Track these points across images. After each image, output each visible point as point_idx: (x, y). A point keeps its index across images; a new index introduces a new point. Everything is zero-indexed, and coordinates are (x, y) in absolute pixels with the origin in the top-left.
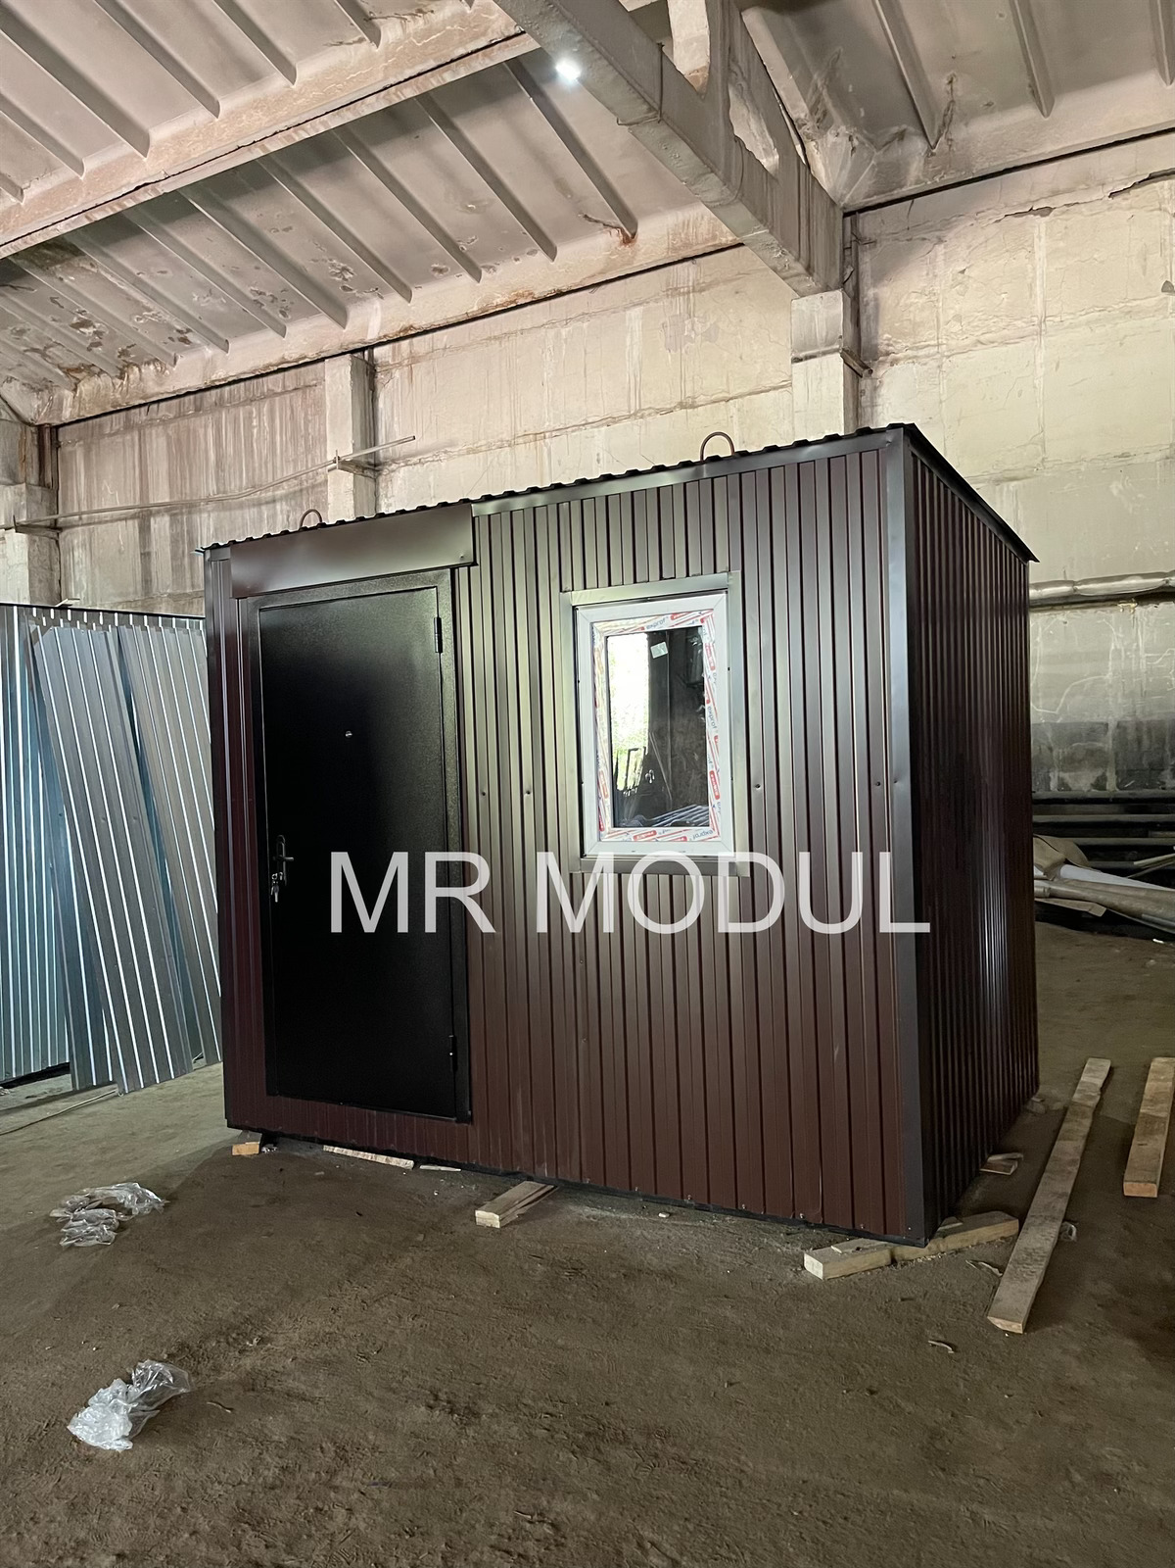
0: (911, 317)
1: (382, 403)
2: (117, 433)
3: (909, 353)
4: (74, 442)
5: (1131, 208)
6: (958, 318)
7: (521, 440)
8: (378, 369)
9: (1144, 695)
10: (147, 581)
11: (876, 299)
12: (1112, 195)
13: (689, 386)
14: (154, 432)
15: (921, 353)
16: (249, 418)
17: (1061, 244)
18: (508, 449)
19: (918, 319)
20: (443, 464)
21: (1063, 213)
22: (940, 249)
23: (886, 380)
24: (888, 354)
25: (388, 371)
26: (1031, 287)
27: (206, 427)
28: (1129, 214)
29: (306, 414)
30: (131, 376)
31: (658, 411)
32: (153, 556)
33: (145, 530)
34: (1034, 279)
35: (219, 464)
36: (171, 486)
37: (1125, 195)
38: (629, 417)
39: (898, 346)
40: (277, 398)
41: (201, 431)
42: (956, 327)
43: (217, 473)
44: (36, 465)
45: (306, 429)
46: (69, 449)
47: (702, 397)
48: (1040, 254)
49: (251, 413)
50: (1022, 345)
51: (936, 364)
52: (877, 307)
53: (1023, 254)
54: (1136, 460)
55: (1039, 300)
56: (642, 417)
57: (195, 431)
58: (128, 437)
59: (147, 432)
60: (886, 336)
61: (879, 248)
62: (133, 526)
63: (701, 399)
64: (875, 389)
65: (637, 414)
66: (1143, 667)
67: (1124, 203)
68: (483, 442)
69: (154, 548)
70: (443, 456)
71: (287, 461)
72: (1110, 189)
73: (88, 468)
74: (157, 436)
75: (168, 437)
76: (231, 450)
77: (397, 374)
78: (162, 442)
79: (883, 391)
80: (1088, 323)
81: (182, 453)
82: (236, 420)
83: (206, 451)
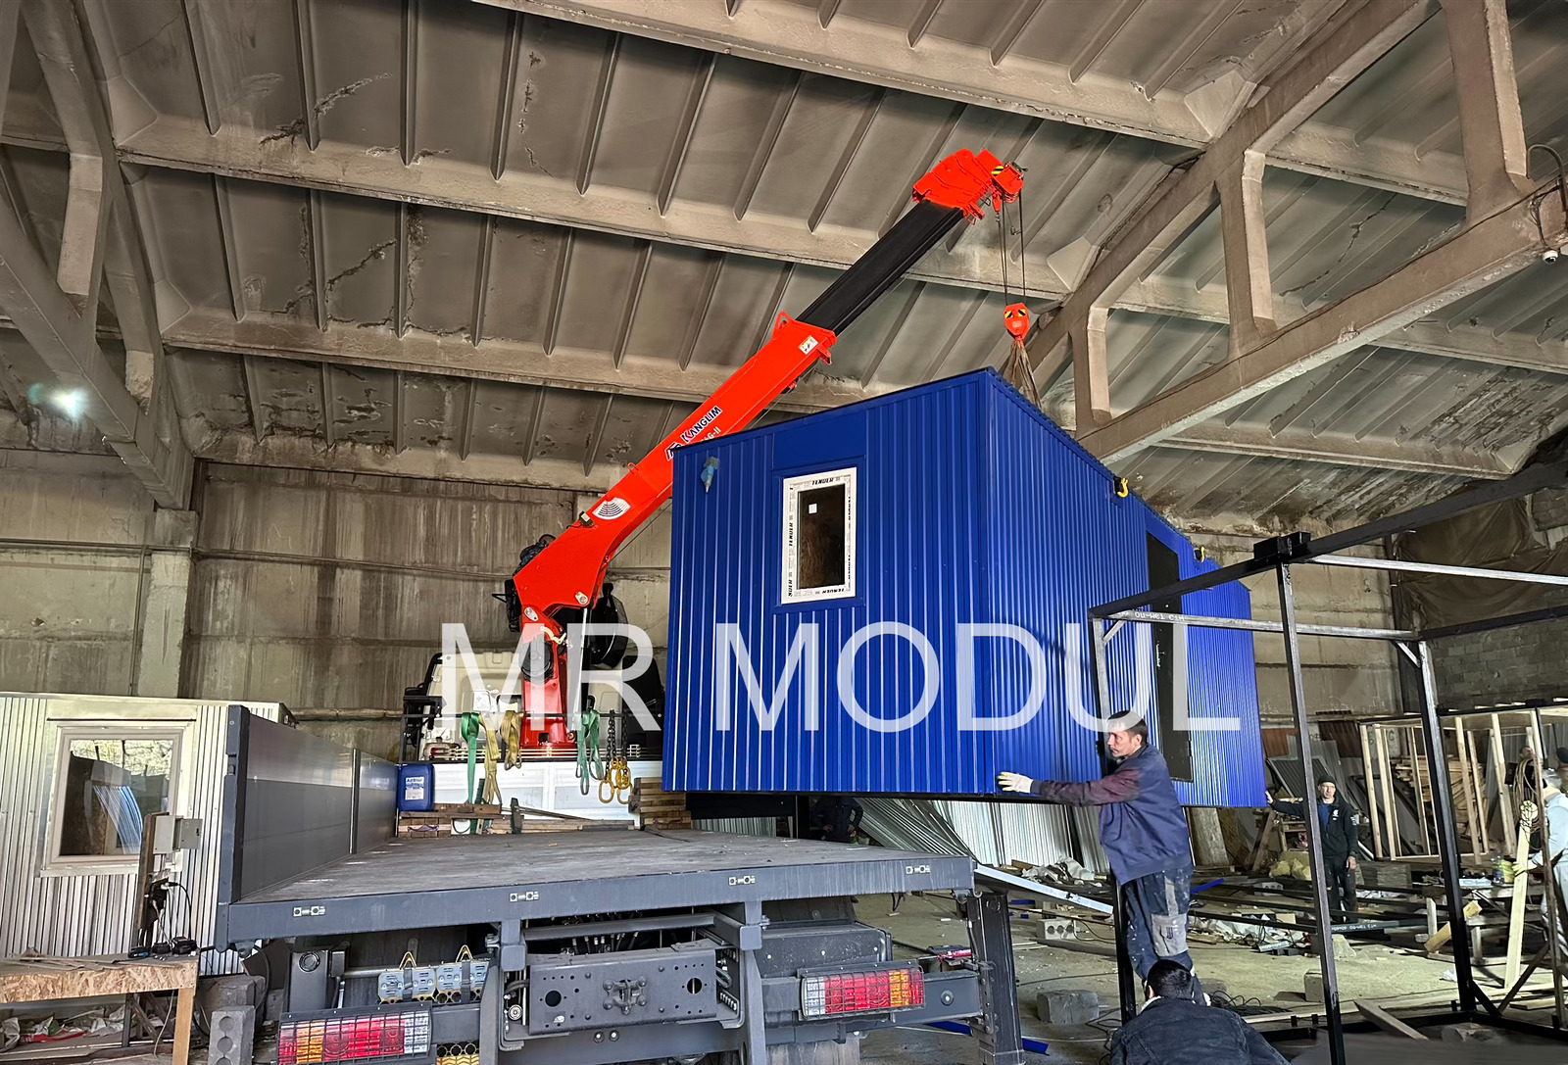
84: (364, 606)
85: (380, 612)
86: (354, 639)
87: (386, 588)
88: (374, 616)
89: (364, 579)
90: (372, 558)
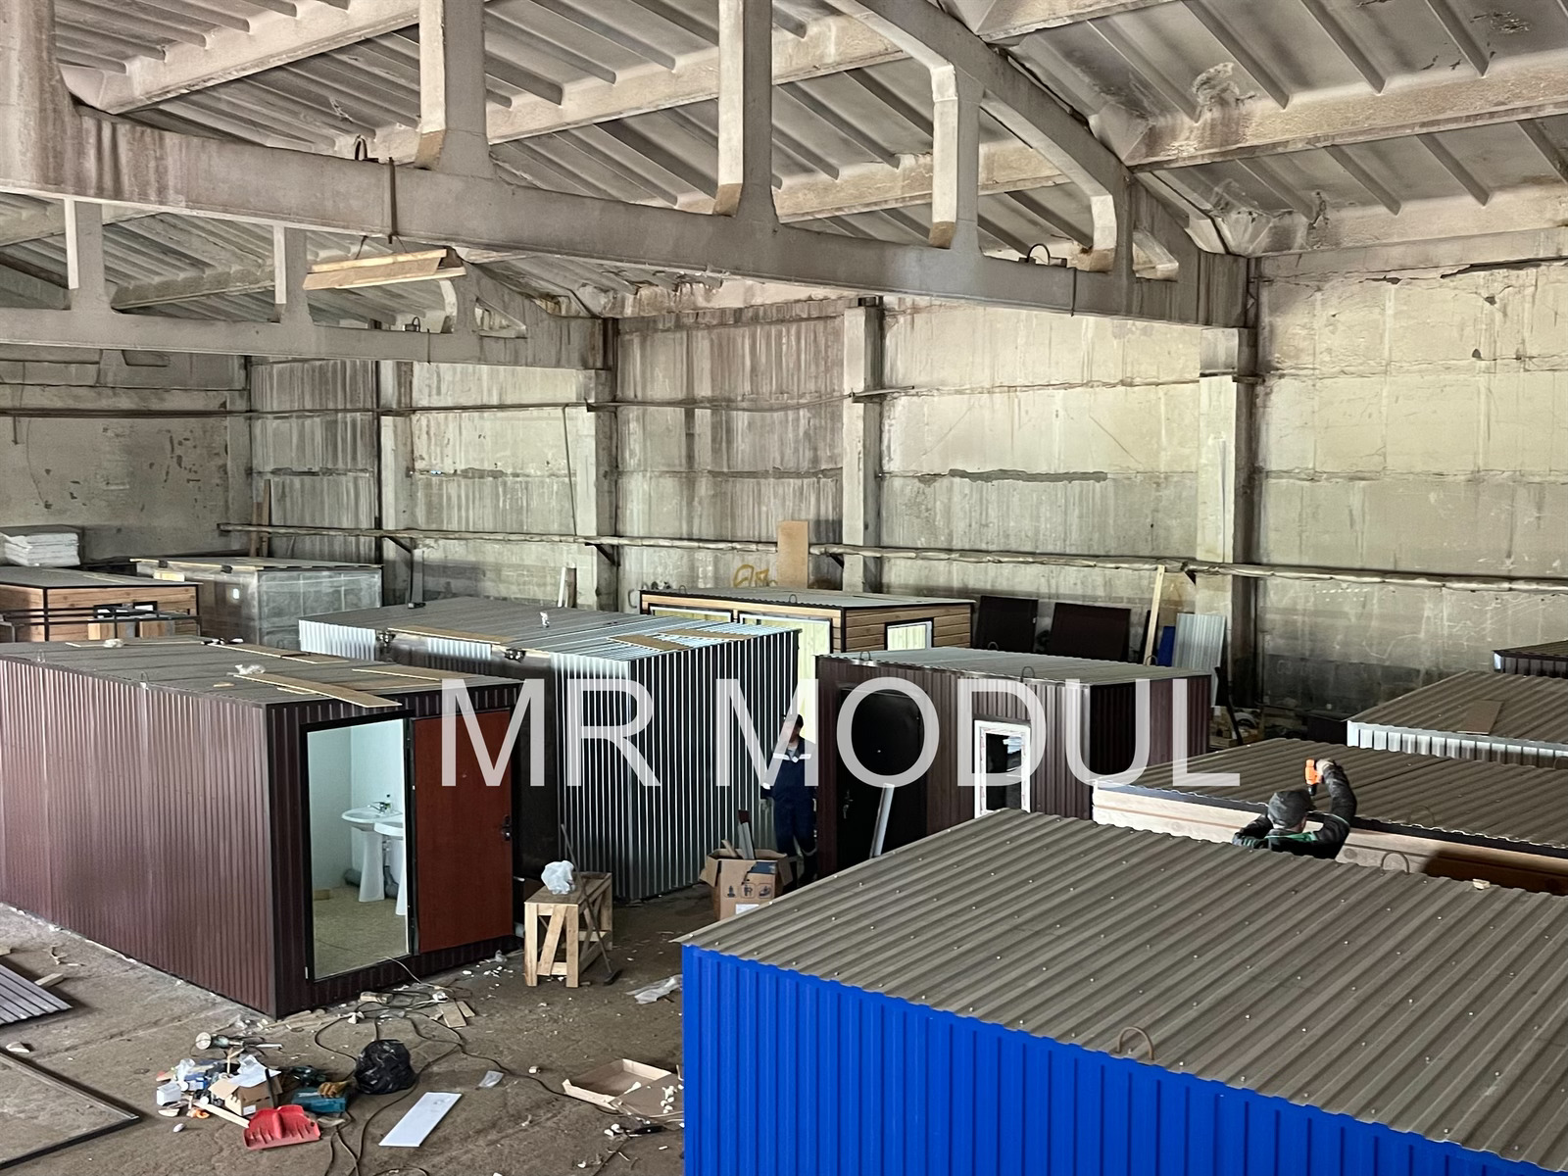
0: (1296, 343)
1: (889, 341)
2: (668, 330)
3: (1293, 371)
4: (631, 332)
5: (1455, 288)
6: (1329, 351)
7: (997, 390)
8: (886, 313)
9: (1446, 653)
10: (690, 457)
11: (1271, 325)
12: (1443, 277)
13: (1129, 369)
14: (700, 334)
15: (1301, 372)
16: (779, 336)
17: (1405, 308)
18: (986, 395)
19: (1301, 346)
20: (936, 399)
21: (1408, 284)
22: (1318, 295)
23: (1275, 389)
24: (1278, 369)
25: (894, 316)
26: (1382, 337)
27: (743, 337)
28: (1453, 293)
29: (826, 341)
30: (684, 290)
31: (1105, 384)
32: (697, 437)
33: (690, 416)
34: (1384, 330)
35: (753, 369)
36: (713, 380)
37: (1452, 278)
38: (1082, 385)
39: (1284, 365)
40: (803, 324)
41: (739, 341)
42: (1327, 358)
43: (751, 377)
44: (601, 352)
45: (826, 352)
46: (627, 337)
47: (1138, 379)
48: (1390, 312)
49: (781, 332)
50: (1374, 379)
51: (1310, 383)
52: (1272, 331)
53: (1377, 310)
54: (1450, 478)
55: (1387, 347)
56: (1092, 387)
57: (734, 339)
58: (678, 335)
59: (694, 333)
60: (1277, 355)
61: (1275, 286)
62: (680, 412)
63: (1137, 381)
64: (1267, 394)
65: (1088, 384)
66: (1446, 633)
67: (1451, 284)
68: (968, 386)
69: (697, 430)
70: (935, 393)
71: (810, 377)
72: (1442, 271)
73: (643, 356)
74: (703, 338)
75: (712, 340)
76: (763, 360)
77: (901, 319)
78: (706, 344)
79: (1273, 397)
80: (1420, 371)
81: (723, 356)
82: (769, 337)
83: (743, 356)
84: (714, 440)
85: (724, 444)
86: (709, 472)
87: (727, 422)
88: (720, 449)
89: (712, 414)
90: (717, 393)
